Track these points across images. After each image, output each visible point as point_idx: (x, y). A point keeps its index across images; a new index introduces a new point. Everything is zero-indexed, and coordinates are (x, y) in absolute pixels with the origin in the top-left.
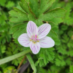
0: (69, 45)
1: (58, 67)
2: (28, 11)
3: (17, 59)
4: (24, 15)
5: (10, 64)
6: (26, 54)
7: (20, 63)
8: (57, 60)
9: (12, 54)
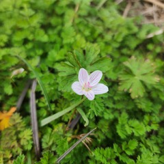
0: (116, 98)
1: (107, 120)
2: (75, 63)
3: (66, 115)
4: (71, 69)
5: (60, 120)
6: (76, 107)
7: (70, 119)
8: (105, 113)
9: (62, 110)
